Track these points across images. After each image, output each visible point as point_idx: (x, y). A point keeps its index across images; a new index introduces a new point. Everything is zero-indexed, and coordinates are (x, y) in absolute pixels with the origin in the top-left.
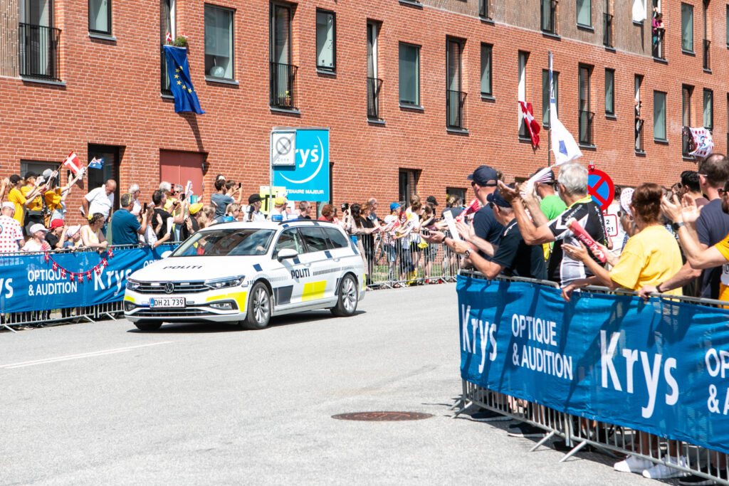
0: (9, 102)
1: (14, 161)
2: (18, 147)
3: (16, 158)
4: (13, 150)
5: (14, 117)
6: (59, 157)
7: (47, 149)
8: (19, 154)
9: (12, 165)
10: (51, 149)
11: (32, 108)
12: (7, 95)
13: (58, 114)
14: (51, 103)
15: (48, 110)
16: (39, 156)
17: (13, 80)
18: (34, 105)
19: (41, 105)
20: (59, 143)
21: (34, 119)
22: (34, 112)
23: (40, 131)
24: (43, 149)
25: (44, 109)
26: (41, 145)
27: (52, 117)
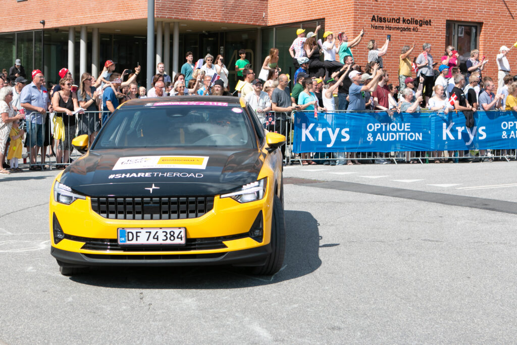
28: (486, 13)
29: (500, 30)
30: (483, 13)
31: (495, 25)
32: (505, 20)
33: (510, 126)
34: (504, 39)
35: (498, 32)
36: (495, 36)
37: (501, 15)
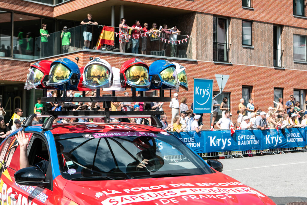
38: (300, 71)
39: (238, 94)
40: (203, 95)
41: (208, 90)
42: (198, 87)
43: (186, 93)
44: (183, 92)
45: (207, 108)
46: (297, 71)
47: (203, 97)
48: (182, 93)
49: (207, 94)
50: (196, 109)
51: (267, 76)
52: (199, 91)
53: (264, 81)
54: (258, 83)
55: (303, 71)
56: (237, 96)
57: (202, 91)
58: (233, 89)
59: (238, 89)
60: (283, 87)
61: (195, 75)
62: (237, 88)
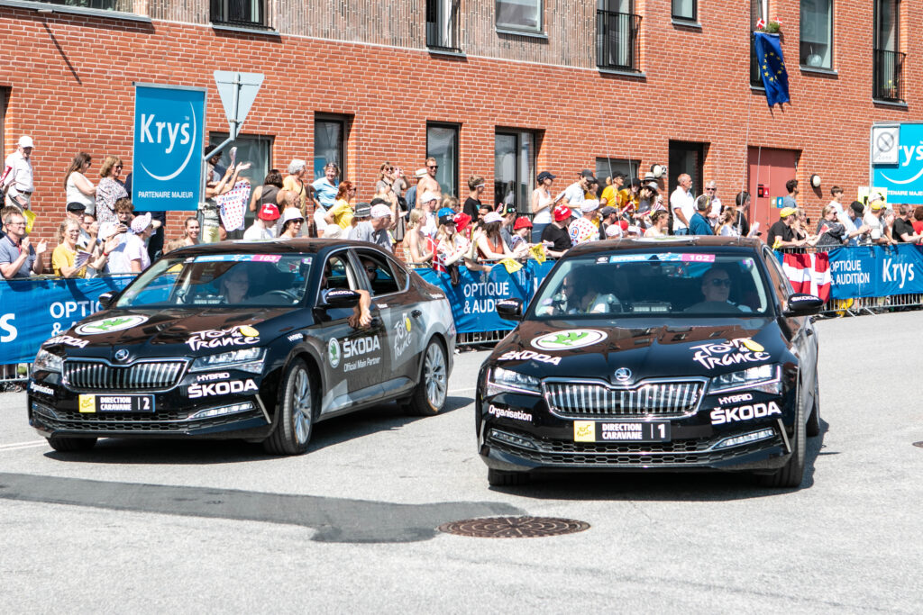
0: (584, 95)
1: (590, 159)
2: (594, 144)
3: (591, 155)
4: (588, 147)
5: (589, 112)
6: (637, 154)
7: (624, 146)
8: (594, 152)
9: (587, 163)
10: (629, 146)
11: (609, 102)
12: (583, 87)
13: (637, 108)
14: (630, 96)
15: (626, 103)
16: (616, 153)
17: (590, 72)
18: (611, 98)
19: (620, 99)
20: (638, 139)
21: (611, 114)
22: (611, 106)
23: (618, 126)
24: (620, 146)
25: (623, 103)
26: (618, 142)
27: (631, 111)
28: (16, 67)
29: (49, 103)
30: (11, 65)
31: (36, 92)
32: (58, 84)
33: (68, 310)
34: (56, 124)
35: (45, 108)
36: (38, 117)
37: (49, 72)
38: (520, 65)
39: (301, 145)
40: (168, 147)
41: (187, 125)
42: (152, 117)
43: (109, 138)
44: (98, 132)
45: (183, 193)
46: (510, 63)
47: (168, 151)
48: (95, 137)
49: (184, 142)
50: (142, 194)
51: (403, 82)
52: (153, 129)
53: (392, 98)
54: (369, 105)
55: (529, 65)
56: (296, 149)
57: (165, 131)
58: (282, 125)
59: (299, 126)
60: (457, 120)
61: (142, 70)
62: (296, 122)
